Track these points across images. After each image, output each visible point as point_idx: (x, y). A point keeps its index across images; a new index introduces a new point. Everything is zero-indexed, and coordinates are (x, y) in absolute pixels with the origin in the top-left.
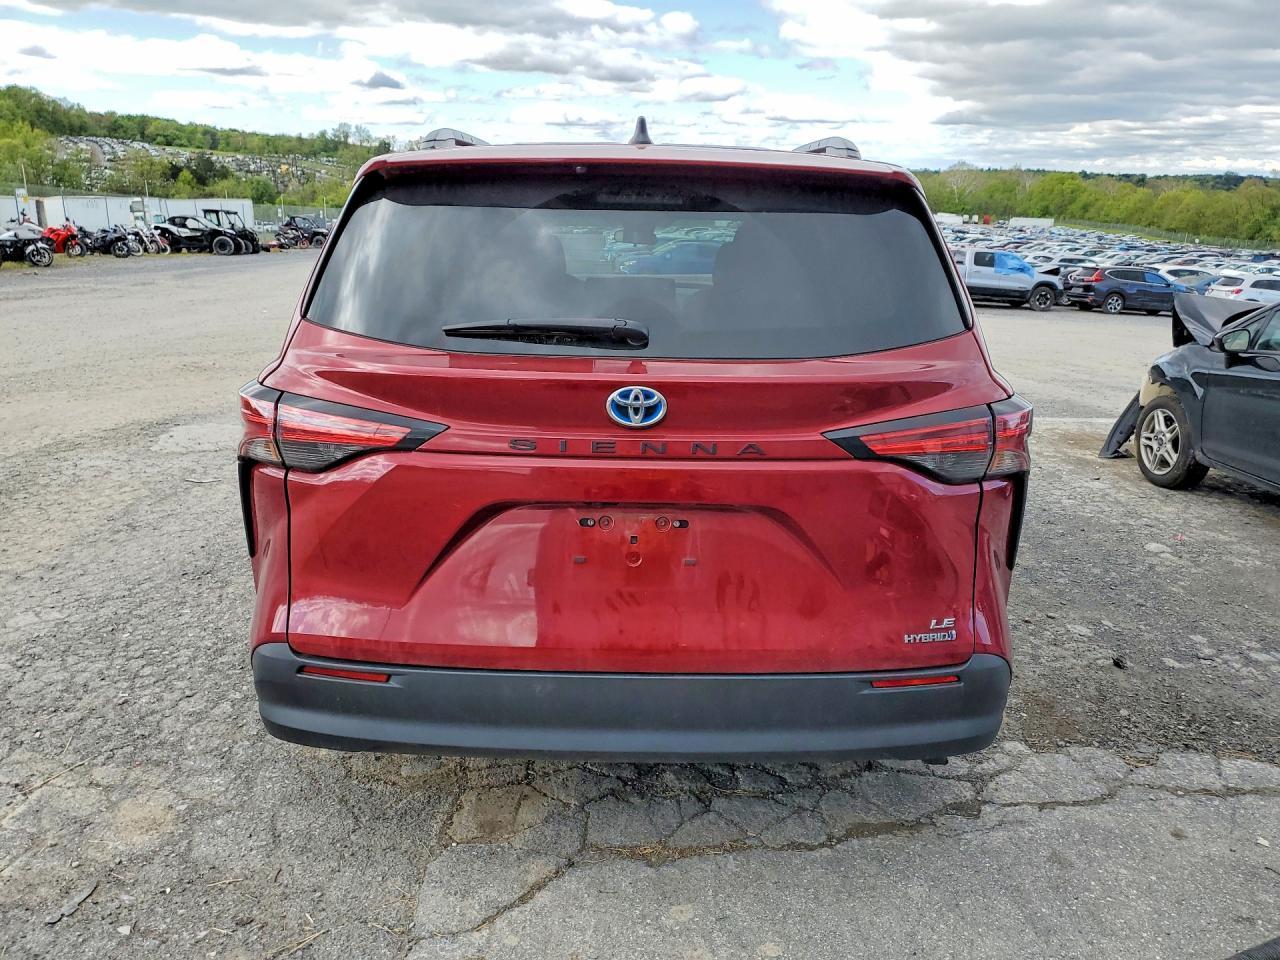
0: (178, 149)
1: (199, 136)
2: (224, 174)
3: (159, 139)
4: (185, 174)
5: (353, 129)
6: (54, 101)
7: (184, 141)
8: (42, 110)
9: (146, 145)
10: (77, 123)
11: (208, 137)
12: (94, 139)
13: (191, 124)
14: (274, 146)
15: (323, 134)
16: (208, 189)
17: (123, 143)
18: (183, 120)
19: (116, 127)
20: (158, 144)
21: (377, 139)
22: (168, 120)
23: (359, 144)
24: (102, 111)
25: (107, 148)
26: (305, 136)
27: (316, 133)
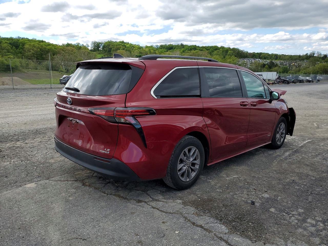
0: (267, 60)
1: (273, 56)
2: (276, 65)
3: (263, 58)
4: (267, 66)
5: (316, 52)
6: (241, 51)
7: (269, 58)
8: (239, 53)
9: (259, 60)
10: (245, 55)
11: (276, 57)
12: (248, 59)
13: (272, 54)
14: (292, 58)
15: (307, 54)
16: (271, 70)
17: (254, 59)
18: (270, 53)
19: (254, 56)
20: (262, 59)
21: (323, 55)
22: (266, 53)
23: (317, 56)
24: (252, 52)
25: (250, 61)
26: (301, 55)
27: (305, 54)
